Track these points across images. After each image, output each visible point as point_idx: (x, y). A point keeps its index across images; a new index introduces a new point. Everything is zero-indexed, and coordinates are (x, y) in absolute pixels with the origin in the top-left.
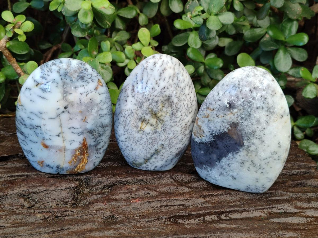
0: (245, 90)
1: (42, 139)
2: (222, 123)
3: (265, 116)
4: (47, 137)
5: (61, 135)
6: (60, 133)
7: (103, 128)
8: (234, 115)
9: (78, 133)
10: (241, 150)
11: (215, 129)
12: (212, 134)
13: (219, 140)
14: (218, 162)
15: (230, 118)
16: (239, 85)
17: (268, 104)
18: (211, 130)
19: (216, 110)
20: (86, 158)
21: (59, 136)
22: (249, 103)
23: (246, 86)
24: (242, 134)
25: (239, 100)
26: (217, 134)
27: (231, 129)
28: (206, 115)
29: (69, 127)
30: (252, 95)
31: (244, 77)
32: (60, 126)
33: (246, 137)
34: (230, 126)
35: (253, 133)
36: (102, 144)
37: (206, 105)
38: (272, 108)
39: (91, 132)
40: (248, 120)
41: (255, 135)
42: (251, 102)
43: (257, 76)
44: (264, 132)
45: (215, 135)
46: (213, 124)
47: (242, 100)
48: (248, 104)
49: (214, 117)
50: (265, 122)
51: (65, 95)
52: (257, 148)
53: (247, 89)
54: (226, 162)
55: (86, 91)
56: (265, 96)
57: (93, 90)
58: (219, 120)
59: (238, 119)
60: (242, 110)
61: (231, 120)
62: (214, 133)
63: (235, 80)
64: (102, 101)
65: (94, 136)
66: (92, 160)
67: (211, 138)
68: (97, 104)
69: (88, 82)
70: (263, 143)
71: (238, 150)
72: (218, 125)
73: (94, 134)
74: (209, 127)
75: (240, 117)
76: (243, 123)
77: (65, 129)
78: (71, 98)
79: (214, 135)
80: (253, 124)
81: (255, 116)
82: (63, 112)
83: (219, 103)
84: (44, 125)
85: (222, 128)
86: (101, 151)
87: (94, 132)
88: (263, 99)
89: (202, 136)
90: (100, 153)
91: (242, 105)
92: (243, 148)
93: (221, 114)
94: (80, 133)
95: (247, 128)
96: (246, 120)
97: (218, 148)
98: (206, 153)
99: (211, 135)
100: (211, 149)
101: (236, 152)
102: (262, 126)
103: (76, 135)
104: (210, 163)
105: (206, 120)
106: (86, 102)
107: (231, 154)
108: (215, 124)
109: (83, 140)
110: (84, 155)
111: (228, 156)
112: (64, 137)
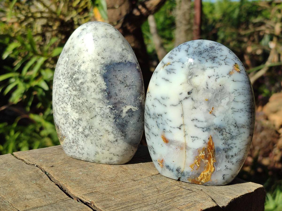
1: (162, 130)
4: (168, 128)
5: (182, 128)
6: (181, 125)
7: (237, 127)
9: (203, 128)
20: (212, 164)
21: (180, 129)
29: (192, 119)
32: (182, 115)
36: (235, 151)
39: (220, 129)
51: (190, 77)
55: (215, 74)
57: (226, 75)
64: (236, 90)
65: (224, 136)
66: (221, 169)
68: (229, 93)
69: (220, 64)
73: (224, 133)
77: (188, 121)
78: (196, 81)
82: (186, 98)
84: (165, 113)
86: (234, 160)
87: (224, 130)
90: (232, 162)
94: (205, 129)
103: (200, 131)
106: (215, 88)
109: (209, 139)
110: (209, 160)
112: (185, 130)
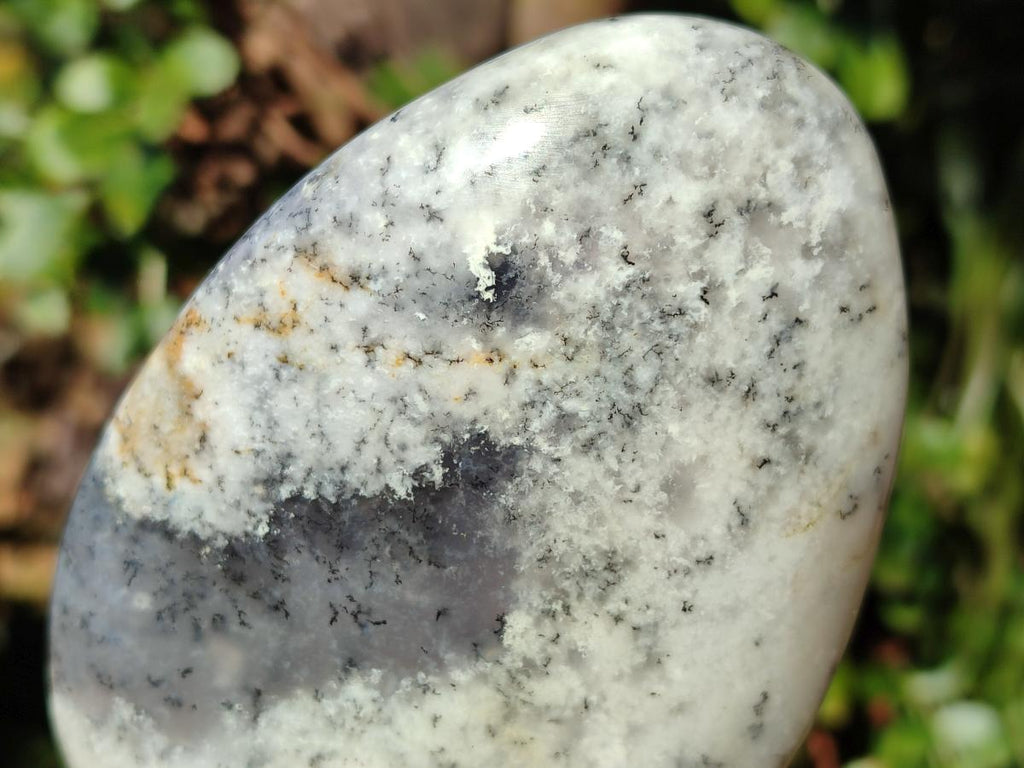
0: (670, 201)
2: (387, 416)
3: (745, 463)
8: (510, 376)
10: (459, 676)
11: (314, 444)
12: (271, 482)
13: (312, 545)
14: (247, 716)
15: (470, 394)
16: (635, 136)
17: (800, 376)
18: (267, 446)
19: (372, 285)
22: (665, 316)
23: (683, 162)
24: (512, 555)
25: (595, 268)
26: (309, 493)
27: (443, 489)
28: (278, 307)
30: (707, 254)
31: (691, 81)
33: (536, 589)
34: (447, 460)
35: (610, 568)
37: (300, 222)
38: (814, 417)
40: (610, 453)
41: (619, 593)
42: (681, 312)
43: (792, 113)
44: (695, 592)
45: (297, 498)
46: (307, 400)
47: (619, 274)
48: (657, 326)
49: (334, 348)
50: (727, 511)
52: (593, 698)
53: (689, 194)
54: (304, 733)
56: (800, 302)
58: (369, 381)
59: (526, 421)
60: (589, 361)
61: (467, 411)
62: (290, 479)
63: (612, 87)
67: (250, 514)
70: (653, 675)
71: (441, 666)
72: (347, 420)
74: (260, 418)
75: (551, 407)
76: (553, 468)
79: (285, 492)
80: (636, 497)
81: (669, 439)
83: (417, 234)
85: (369, 456)
88: (775, 324)
89: (185, 473)
91: (606, 315)
92: (485, 666)
93: (402, 336)
95: (571, 519)
96: (589, 445)
97: (278, 607)
98: (173, 618)
99: (260, 490)
100: (216, 600)
101: (416, 684)
102: (694, 539)
104: (176, 703)
105: (258, 349)
107: (367, 685)
108: (321, 404)
111: (335, 695)
